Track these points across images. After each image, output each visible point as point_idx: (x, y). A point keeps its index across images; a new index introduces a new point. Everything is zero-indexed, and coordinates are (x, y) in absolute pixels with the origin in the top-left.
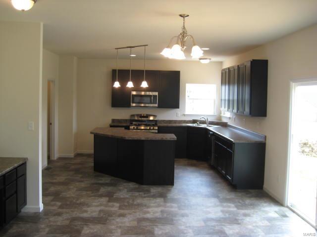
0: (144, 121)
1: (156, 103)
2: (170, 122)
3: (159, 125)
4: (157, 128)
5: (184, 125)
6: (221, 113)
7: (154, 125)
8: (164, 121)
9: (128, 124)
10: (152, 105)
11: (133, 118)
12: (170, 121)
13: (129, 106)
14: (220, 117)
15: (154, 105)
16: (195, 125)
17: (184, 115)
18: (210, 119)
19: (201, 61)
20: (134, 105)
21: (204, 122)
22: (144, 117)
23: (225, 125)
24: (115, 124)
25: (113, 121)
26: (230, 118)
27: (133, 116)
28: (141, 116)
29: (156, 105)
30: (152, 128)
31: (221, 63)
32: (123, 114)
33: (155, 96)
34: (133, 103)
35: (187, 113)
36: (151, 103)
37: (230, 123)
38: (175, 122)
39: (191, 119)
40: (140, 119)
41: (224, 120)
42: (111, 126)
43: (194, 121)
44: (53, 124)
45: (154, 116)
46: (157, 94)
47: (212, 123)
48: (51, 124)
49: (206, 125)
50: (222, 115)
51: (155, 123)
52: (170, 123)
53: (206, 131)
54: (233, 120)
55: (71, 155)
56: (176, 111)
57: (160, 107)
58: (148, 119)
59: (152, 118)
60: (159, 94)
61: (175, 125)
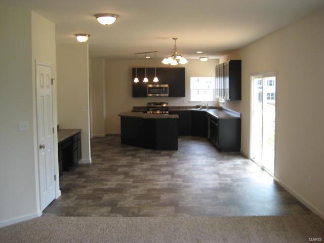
1: (167, 93)
2: (179, 107)
3: (169, 110)
4: (167, 112)
5: (189, 109)
6: (218, 100)
7: (166, 111)
8: (174, 107)
9: (146, 110)
10: (164, 95)
11: (150, 106)
13: (145, 96)
14: (218, 103)
16: (198, 109)
17: (190, 102)
18: (210, 105)
19: (201, 59)
20: (151, 95)
21: (205, 107)
22: (158, 104)
23: (220, 109)
24: (136, 109)
25: (134, 108)
26: (224, 103)
27: (149, 104)
28: (156, 104)
29: (167, 95)
30: (164, 112)
31: (218, 60)
32: (142, 102)
33: (166, 88)
34: (149, 93)
35: (192, 100)
36: (163, 93)
37: (224, 107)
38: (183, 107)
39: (195, 105)
40: (155, 106)
41: (221, 105)
42: (133, 111)
43: (198, 107)
45: (167, 104)
46: (167, 86)
47: (211, 108)
49: (206, 109)
50: (220, 101)
51: (167, 108)
52: (178, 109)
53: (205, 112)
55: (103, 135)
56: (183, 99)
57: (170, 96)
58: (161, 106)
59: (165, 105)
60: (169, 86)
61: (182, 110)
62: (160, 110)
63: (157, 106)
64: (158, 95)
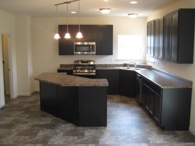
0: (86, 66)
1: (94, 52)
3: (97, 68)
4: (95, 71)
5: (117, 68)
6: (146, 59)
7: (92, 69)
8: (101, 65)
9: (72, 69)
10: (91, 53)
11: (77, 63)
12: (106, 65)
14: (145, 62)
15: (93, 53)
16: (125, 68)
17: (117, 60)
18: (138, 63)
19: (130, 16)
21: (132, 66)
22: (85, 62)
23: (149, 68)
26: (154, 62)
27: (77, 61)
28: (83, 62)
29: (95, 53)
30: (91, 71)
31: (146, 18)
33: (93, 46)
34: (76, 51)
36: (90, 51)
38: (110, 65)
39: (122, 63)
40: (83, 64)
41: (149, 64)
43: (125, 65)
44: (11, 70)
45: (94, 61)
46: (94, 43)
47: (139, 66)
48: (9, 70)
49: (134, 68)
50: (147, 59)
51: (94, 66)
52: (106, 67)
53: (135, 73)
54: (157, 64)
55: (28, 94)
56: (110, 57)
57: (97, 54)
58: (88, 64)
59: (92, 63)
60: (96, 44)
61: (109, 68)
63: (85, 65)
64: (86, 53)
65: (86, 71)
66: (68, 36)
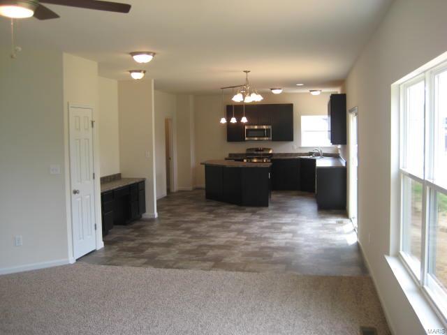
1: (270, 137)
2: (286, 154)
3: (273, 158)
7: (267, 158)
8: (280, 154)
9: (243, 158)
10: (265, 139)
11: (248, 152)
13: (243, 140)
14: (337, 149)
15: (268, 139)
17: (300, 148)
19: (312, 93)
21: (318, 154)
22: (260, 150)
24: (233, 157)
25: (230, 155)
27: (250, 149)
28: (257, 150)
29: (270, 139)
30: (265, 161)
32: (240, 148)
33: (268, 130)
34: (248, 136)
35: (303, 145)
36: (264, 137)
37: (340, 154)
38: (291, 154)
39: (307, 151)
40: (255, 152)
44: (172, 159)
46: (270, 127)
48: (170, 159)
49: (319, 157)
52: (286, 156)
56: (290, 144)
57: (274, 140)
58: (265, 152)
59: (271, 152)
60: (272, 127)
61: (288, 158)
62: (258, 158)
63: (260, 153)
65: (255, 161)
66: (233, 120)
